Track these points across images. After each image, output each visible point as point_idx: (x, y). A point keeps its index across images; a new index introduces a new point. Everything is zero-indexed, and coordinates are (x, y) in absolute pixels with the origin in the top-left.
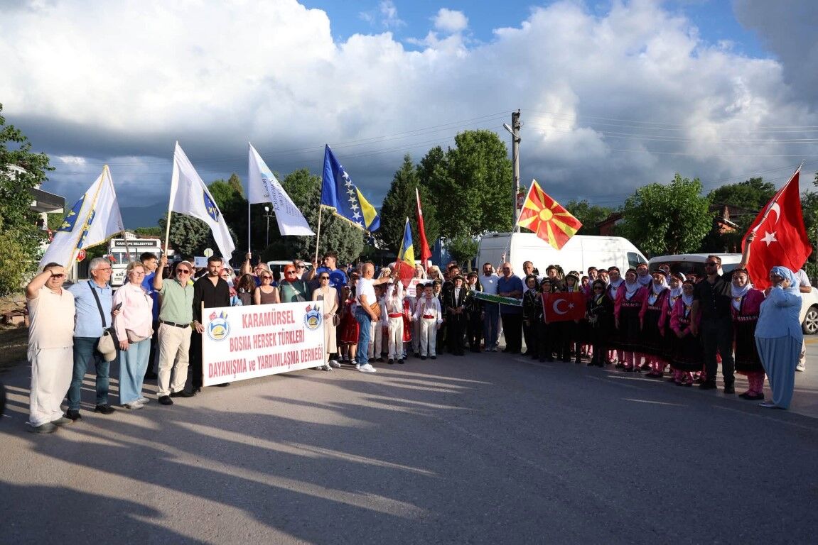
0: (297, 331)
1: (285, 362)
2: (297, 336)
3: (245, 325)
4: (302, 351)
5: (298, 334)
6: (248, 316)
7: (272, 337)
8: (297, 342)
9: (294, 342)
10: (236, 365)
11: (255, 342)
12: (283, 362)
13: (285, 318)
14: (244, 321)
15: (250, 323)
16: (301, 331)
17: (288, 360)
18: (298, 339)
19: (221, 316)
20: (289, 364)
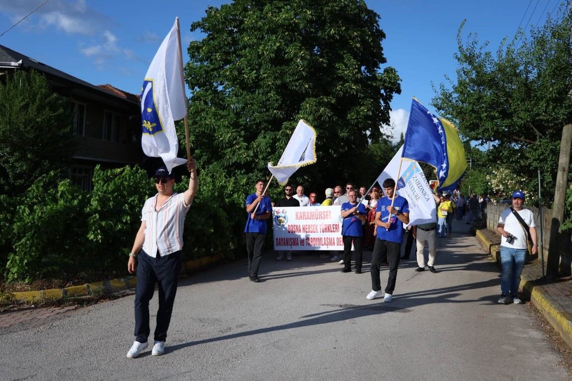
0: (333, 225)
1: (325, 243)
2: (334, 228)
3: (297, 218)
4: (337, 238)
5: (334, 226)
6: (299, 213)
7: (315, 227)
8: (334, 232)
9: (332, 232)
10: (292, 241)
11: (303, 229)
12: (323, 243)
13: (324, 215)
14: (297, 216)
15: (301, 217)
16: (336, 225)
17: (326, 242)
18: (335, 230)
19: (283, 212)
20: (328, 245)
